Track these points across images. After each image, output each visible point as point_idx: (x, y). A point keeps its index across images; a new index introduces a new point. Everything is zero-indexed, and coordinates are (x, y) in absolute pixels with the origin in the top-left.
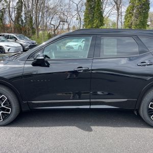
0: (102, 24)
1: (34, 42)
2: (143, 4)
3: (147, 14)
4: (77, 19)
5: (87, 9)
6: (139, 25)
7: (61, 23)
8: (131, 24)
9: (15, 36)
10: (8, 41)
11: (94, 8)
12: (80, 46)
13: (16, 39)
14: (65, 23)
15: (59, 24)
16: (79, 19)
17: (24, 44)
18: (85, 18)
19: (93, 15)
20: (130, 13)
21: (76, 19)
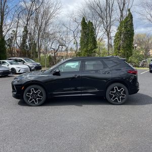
0: (96, 48)
1: (39, 64)
2: (128, 31)
3: (133, 38)
5: (82, 35)
6: (126, 47)
7: (60, 47)
8: (120, 47)
9: (23, 59)
10: (18, 64)
11: (88, 34)
13: (24, 62)
14: (64, 47)
16: (76, 43)
17: (31, 66)
19: (88, 40)
21: (73, 43)
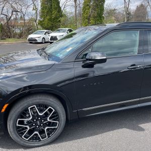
4: (34, 9)
7: (14, 13)
12: (44, 38)
15: (12, 14)
16: (35, 9)
18: (42, 9)
20: (88, 5)
21: (32, 9)
